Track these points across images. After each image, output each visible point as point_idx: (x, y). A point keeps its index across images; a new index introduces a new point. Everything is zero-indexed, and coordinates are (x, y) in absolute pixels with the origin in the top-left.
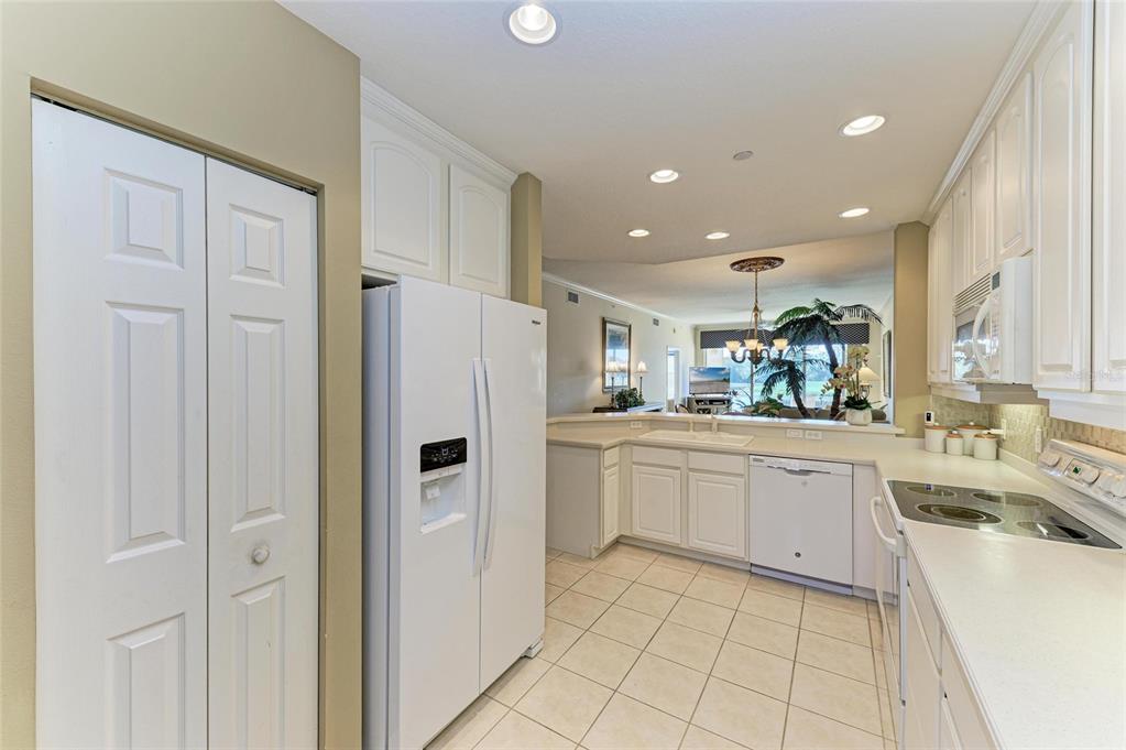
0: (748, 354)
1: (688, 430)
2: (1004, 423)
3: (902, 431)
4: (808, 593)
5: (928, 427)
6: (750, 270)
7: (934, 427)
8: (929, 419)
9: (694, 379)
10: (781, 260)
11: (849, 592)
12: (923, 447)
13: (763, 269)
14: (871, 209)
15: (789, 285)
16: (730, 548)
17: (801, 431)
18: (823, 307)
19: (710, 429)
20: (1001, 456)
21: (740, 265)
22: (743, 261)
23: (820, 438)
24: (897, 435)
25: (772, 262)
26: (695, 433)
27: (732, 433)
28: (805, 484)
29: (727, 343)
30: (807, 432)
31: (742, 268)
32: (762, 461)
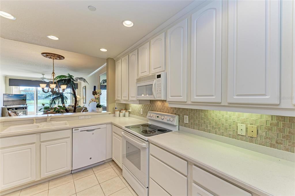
0: (50, 90)
1: (33, 123)
2: (131, 108)
3: (110, 112)
4: (94, 169)
5: (116, 111)
6: (50, 58)
7: (117, 111)
8: (116, 109)
9: (6, 99)
10: (64, 58)
11: (103, 162)
12: (115, 116)
13: (56, 59)
14: (107, 51)
15: (61, 67)
16: (65, 168)
17: (84, 116)
18: (71, 76)
19: (46, 121)
20: (130, 115)
21: (47, 55)
22: (49, 53)
23: (90, 118)
24: (109, 114)
25: (60, 57)
26: (38, 124)
27: (57, 121)
28: (93, 134)
29: (41, 85)
30: (86, 116)
31: (47, 56)
32: (78, 130)
